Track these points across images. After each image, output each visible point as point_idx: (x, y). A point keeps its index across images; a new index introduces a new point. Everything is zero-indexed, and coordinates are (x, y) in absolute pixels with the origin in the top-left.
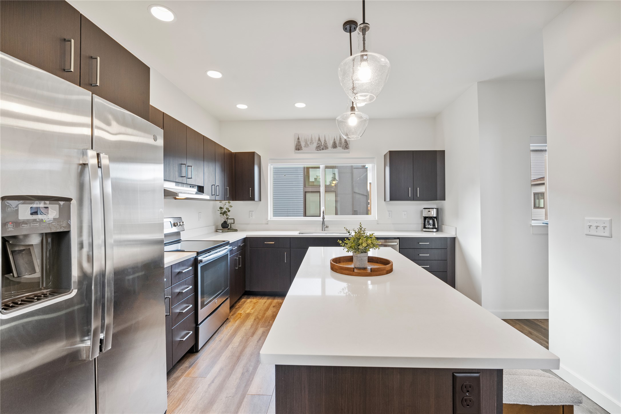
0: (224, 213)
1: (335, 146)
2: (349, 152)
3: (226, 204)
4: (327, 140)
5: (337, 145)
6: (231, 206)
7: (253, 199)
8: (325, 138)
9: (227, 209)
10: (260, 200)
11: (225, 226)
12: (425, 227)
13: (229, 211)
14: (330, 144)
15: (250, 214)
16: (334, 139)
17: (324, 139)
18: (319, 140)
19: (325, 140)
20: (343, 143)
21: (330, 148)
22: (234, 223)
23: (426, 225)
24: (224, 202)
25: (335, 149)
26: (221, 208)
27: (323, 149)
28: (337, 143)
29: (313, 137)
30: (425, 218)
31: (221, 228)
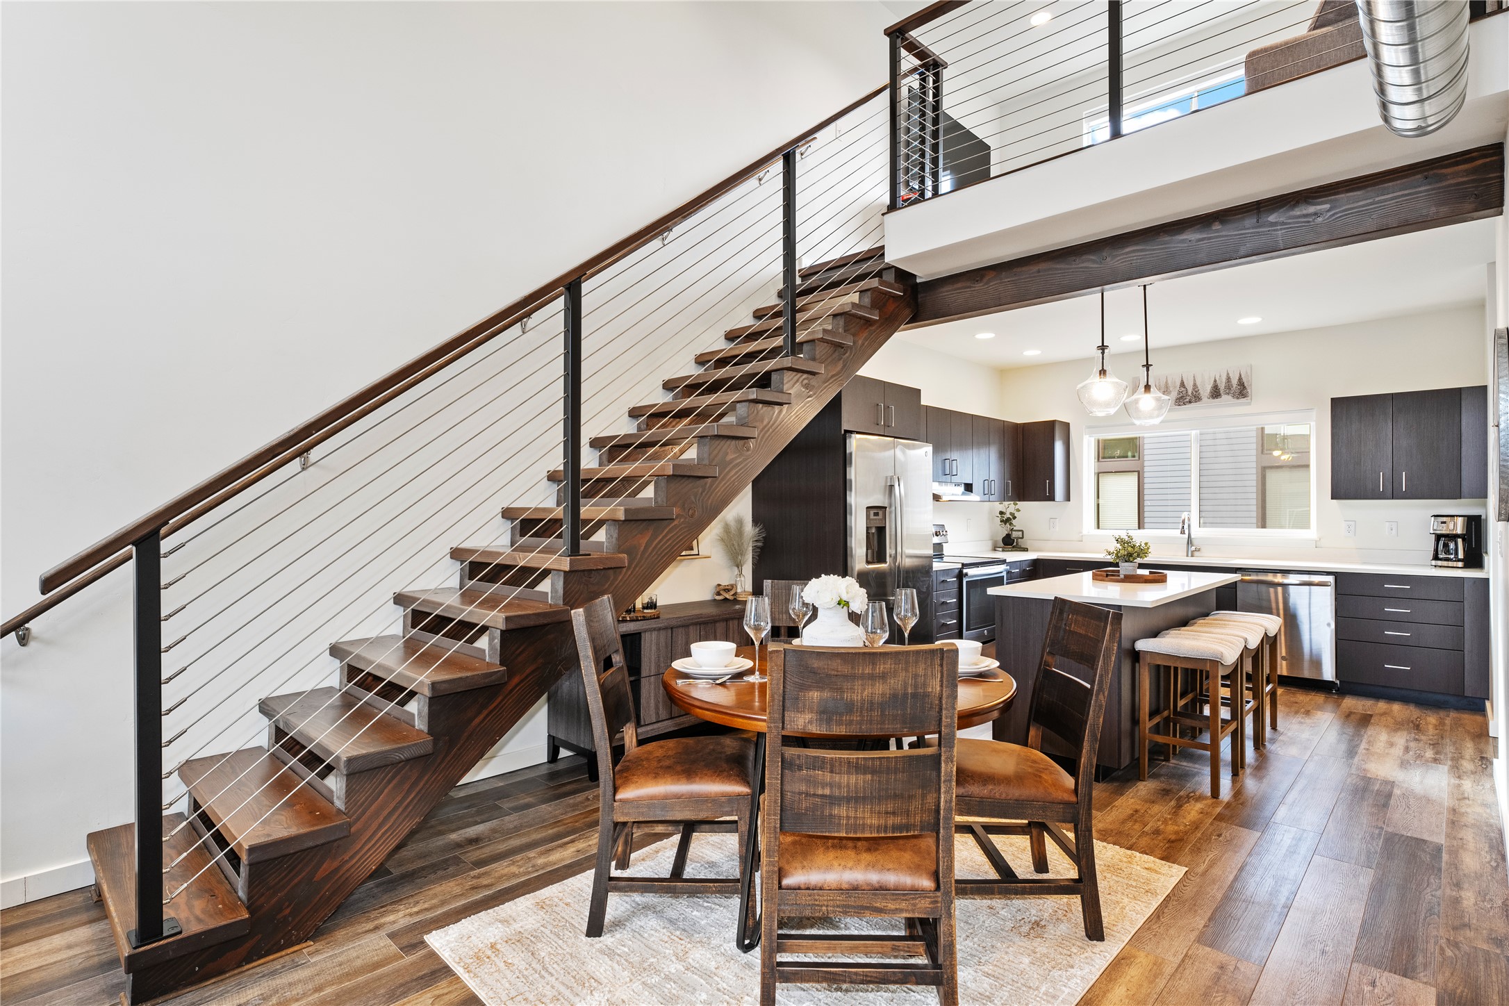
0: (1007, 521)
1: (1215, 393)
2: (1249, 404)
3: (1009, 507)
4: (1198, 384)
5: (1221, 392)
6: (1018, 510)
7: (1051, 498)
8: (1195, 380)
9: (1011, 514)
10: (1068, 498)
11: (1009, 542)
12: (1436, 557)
13: (1015, 518)
14: (1206, 390)
15: (1052, 524)
16: (1215, 381)
17: (1192, 383)
18: (1182, 384)
19: (1195, 385)
20: (1235, 386)
21: (1205, 399)
22: (1022, 538)
23: (1439, 553)
24: (1006, 503)
25: (1216, 400)
26: (1001, 513)
27: (1190, 402)
28: (1222, 386)
29: (1169, 382)
30: (1438, 537)
31: (1002, 545)
